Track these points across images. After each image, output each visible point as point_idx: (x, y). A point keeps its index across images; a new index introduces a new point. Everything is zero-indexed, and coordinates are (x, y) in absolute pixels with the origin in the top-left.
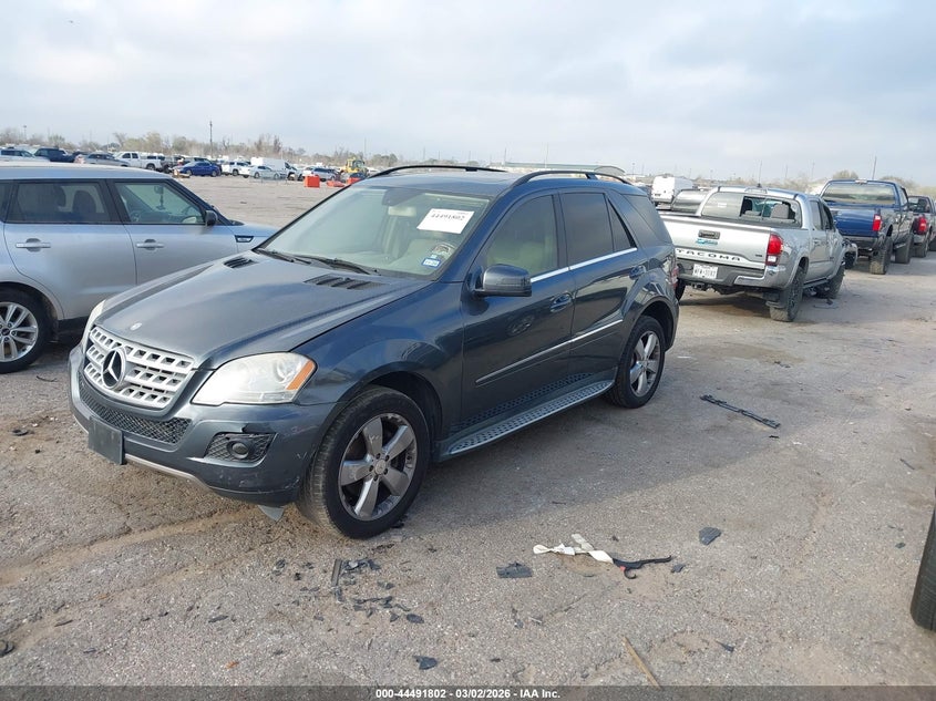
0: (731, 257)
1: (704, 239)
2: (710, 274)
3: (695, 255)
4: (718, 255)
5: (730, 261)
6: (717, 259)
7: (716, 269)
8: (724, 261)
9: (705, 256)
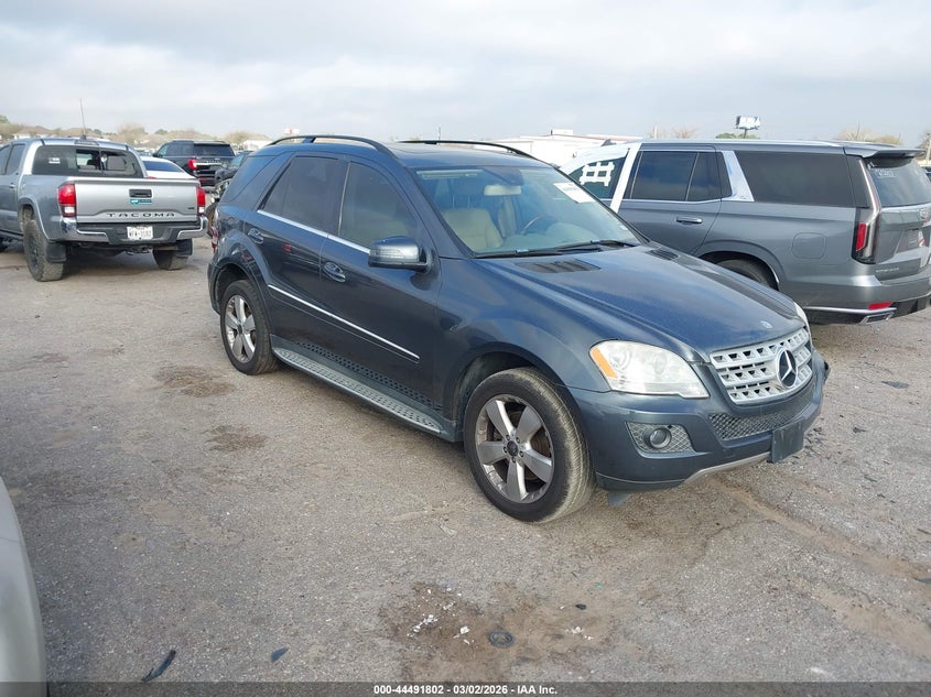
0: (165, 214)
1: (136, 200)
2: (144, 234)
3: (129, 217)
4: (153, 214)
5: (166, 217)
6: (153, 217)
7: (150, 229)
8: (159, 218)
9: (140, 217)
